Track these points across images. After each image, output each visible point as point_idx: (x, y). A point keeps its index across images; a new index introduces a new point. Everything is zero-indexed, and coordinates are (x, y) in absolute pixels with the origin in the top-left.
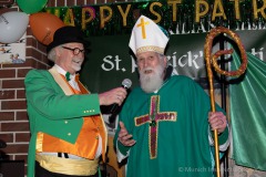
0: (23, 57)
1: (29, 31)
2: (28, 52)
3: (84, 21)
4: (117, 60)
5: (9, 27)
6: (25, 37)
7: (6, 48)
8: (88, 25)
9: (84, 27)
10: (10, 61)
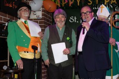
0: (41, 16)
1: (43, 7)
2: (43, 15)
3: (63, 3)
4: (75, 18)
5: (35, 5)
6: (41, 9)
7: (35, 13)
8: (65, 5)
9: (63, 5)
10: (36, 18)
